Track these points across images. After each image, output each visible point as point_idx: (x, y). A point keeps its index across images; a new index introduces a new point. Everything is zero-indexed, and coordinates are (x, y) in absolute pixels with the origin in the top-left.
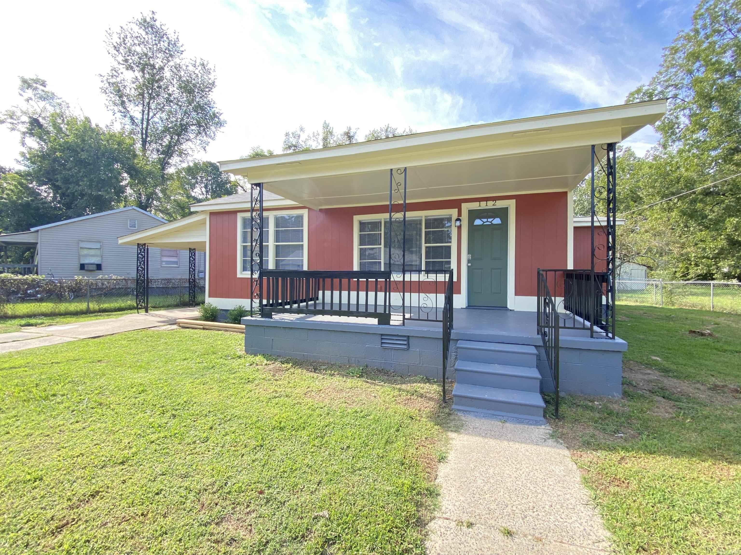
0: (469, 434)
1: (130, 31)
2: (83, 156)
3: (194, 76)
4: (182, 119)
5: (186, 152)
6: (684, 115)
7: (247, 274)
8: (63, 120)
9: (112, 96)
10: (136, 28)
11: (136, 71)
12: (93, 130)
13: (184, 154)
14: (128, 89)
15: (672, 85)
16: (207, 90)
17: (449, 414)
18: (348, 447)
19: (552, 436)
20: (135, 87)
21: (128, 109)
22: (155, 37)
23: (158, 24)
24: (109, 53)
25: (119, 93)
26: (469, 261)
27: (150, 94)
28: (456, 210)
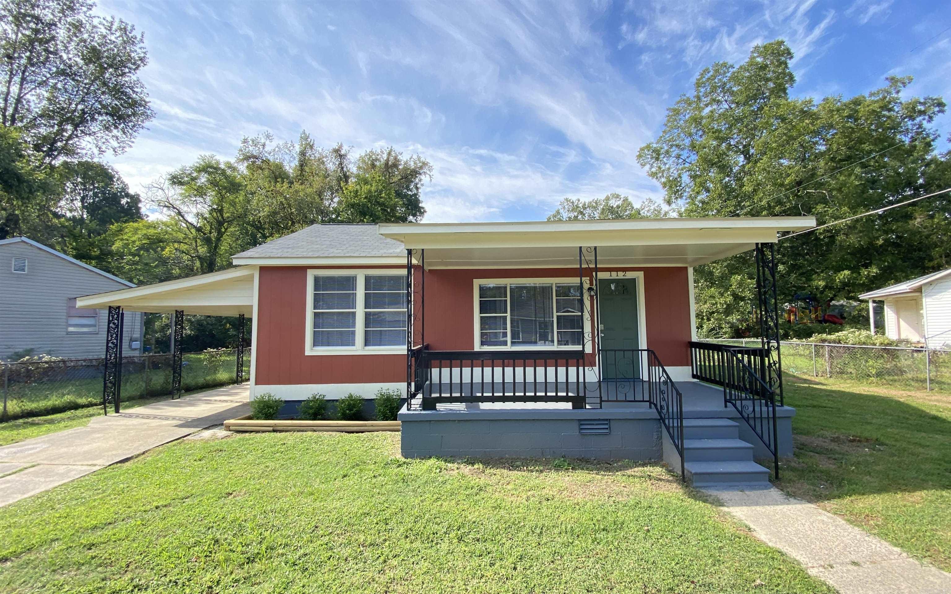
7: (319, 351)
19: (787, 496)
26: (601, 332)
28: (588, 279)
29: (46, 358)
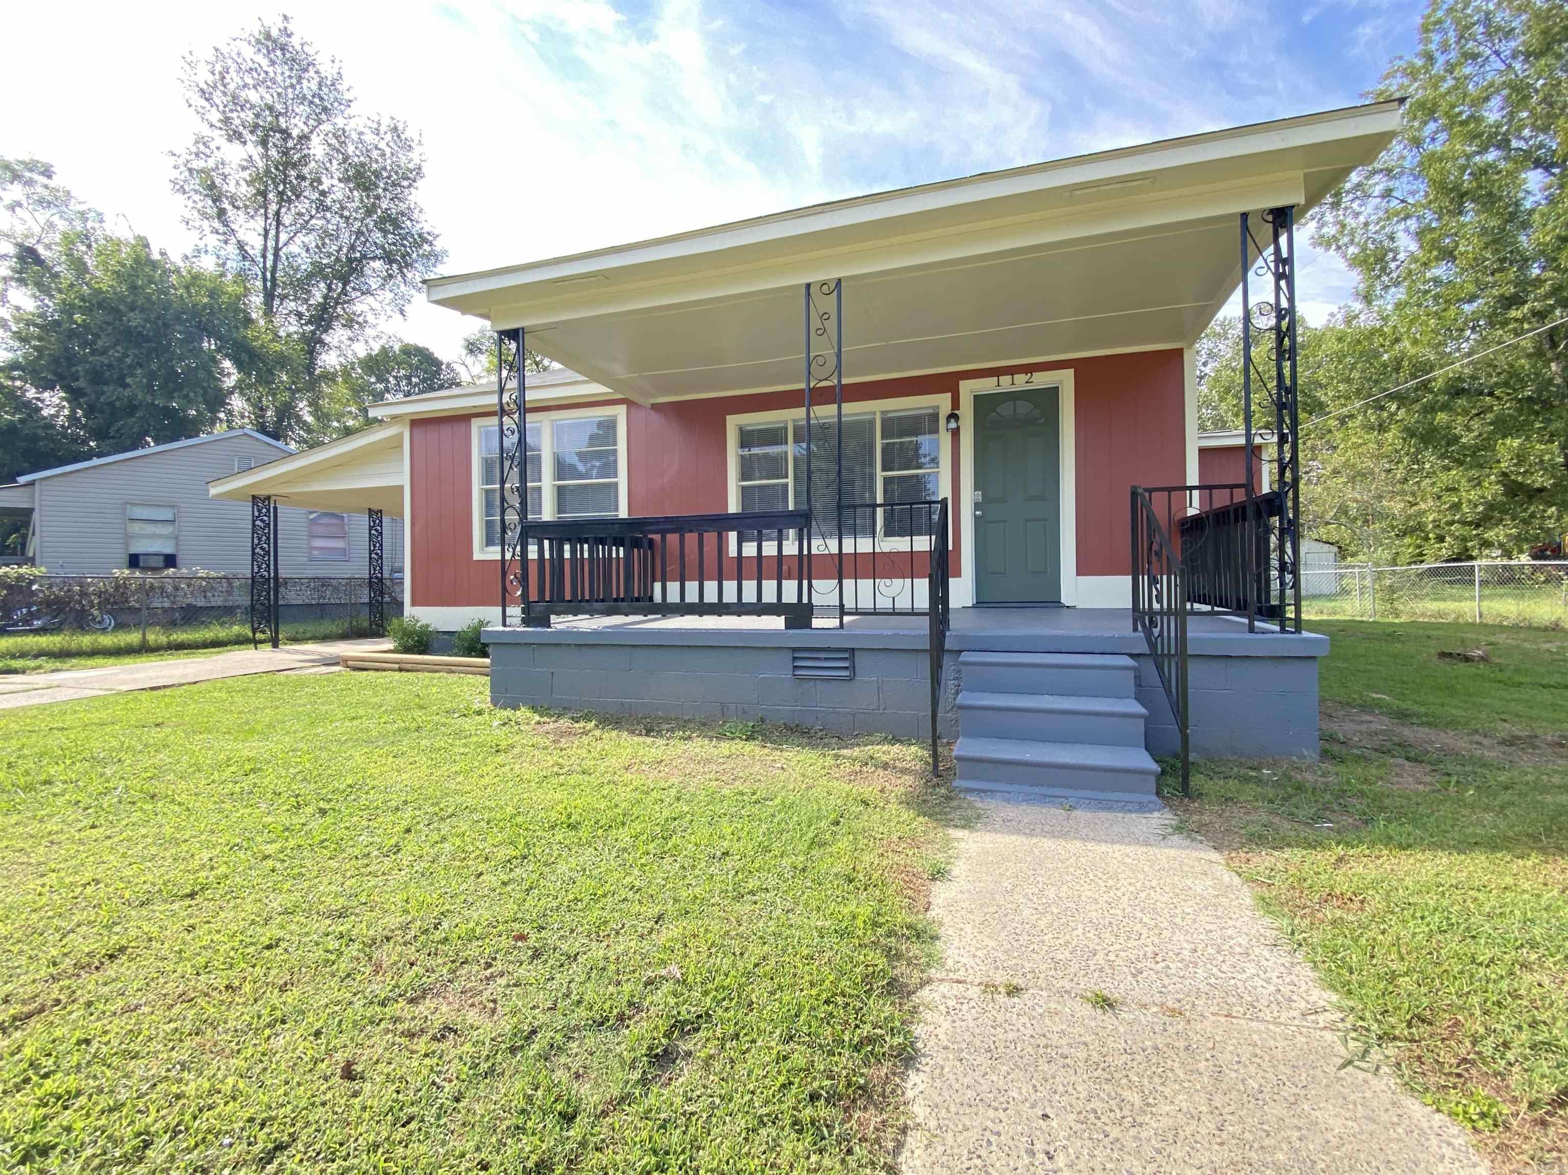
0: (995, 831)
1: (236, 57)
2: (135, 320)
3: (375, 154)
4: (352, 248)
5: (360, 319)
6: (1407, 230)
7: (494, 553)
8: (89, 246)
9: (197, 197)
10: (248, 52)
11: (249, 143)
12: (154, 265)
13: (358, 323)
14: (232, 183)
15: (1382, 170)
16: (405, 183)
17: (949, 798)
18: (726, 854)
19: (1179, 829)
20: (248, 178)
21: (233, 226)
22: (291, 69)
23: (295, 42)
24: (190, 106)
25: (214, 192)
26: (977, 506)
27: (281, 194)
28: (948, 395)
29: (202, 573)
